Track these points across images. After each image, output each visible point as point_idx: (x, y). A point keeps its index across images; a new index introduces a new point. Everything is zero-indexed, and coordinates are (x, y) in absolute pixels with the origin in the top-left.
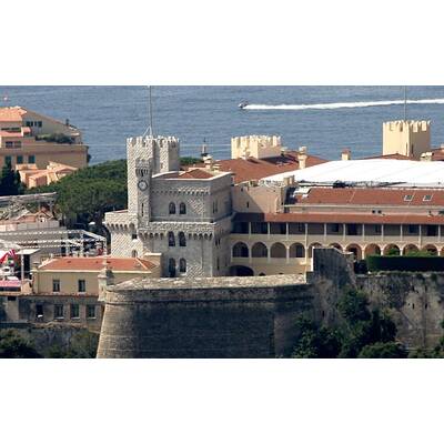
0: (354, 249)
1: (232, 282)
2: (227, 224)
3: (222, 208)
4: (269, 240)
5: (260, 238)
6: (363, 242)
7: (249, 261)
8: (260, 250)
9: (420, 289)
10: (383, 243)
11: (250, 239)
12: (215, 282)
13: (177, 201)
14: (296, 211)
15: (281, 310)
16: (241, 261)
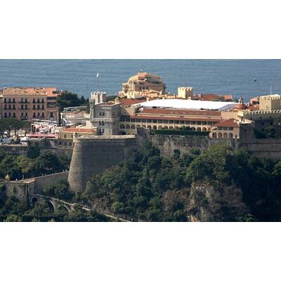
0: (155, 127)
1: (117, 137)
2: (118, 119)
3: (116, 114)
4: (131, 123)
5: (128, 123)
6: (158, 125)
7: (125, 130)
8: (128, 127)
9: (168, 140)
10: (163, 125)
11: (125, 123)
12: (112, 137)
13: (102, 112)
14: (139, 115)
15: (126, 146)
16: (123, 130)
